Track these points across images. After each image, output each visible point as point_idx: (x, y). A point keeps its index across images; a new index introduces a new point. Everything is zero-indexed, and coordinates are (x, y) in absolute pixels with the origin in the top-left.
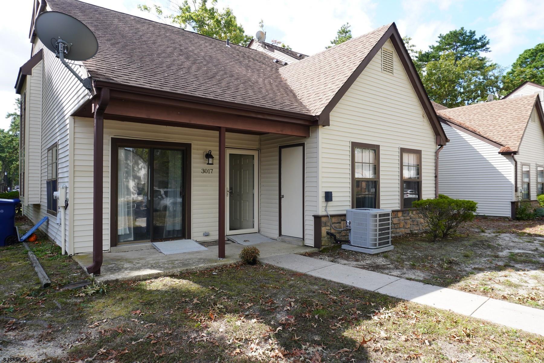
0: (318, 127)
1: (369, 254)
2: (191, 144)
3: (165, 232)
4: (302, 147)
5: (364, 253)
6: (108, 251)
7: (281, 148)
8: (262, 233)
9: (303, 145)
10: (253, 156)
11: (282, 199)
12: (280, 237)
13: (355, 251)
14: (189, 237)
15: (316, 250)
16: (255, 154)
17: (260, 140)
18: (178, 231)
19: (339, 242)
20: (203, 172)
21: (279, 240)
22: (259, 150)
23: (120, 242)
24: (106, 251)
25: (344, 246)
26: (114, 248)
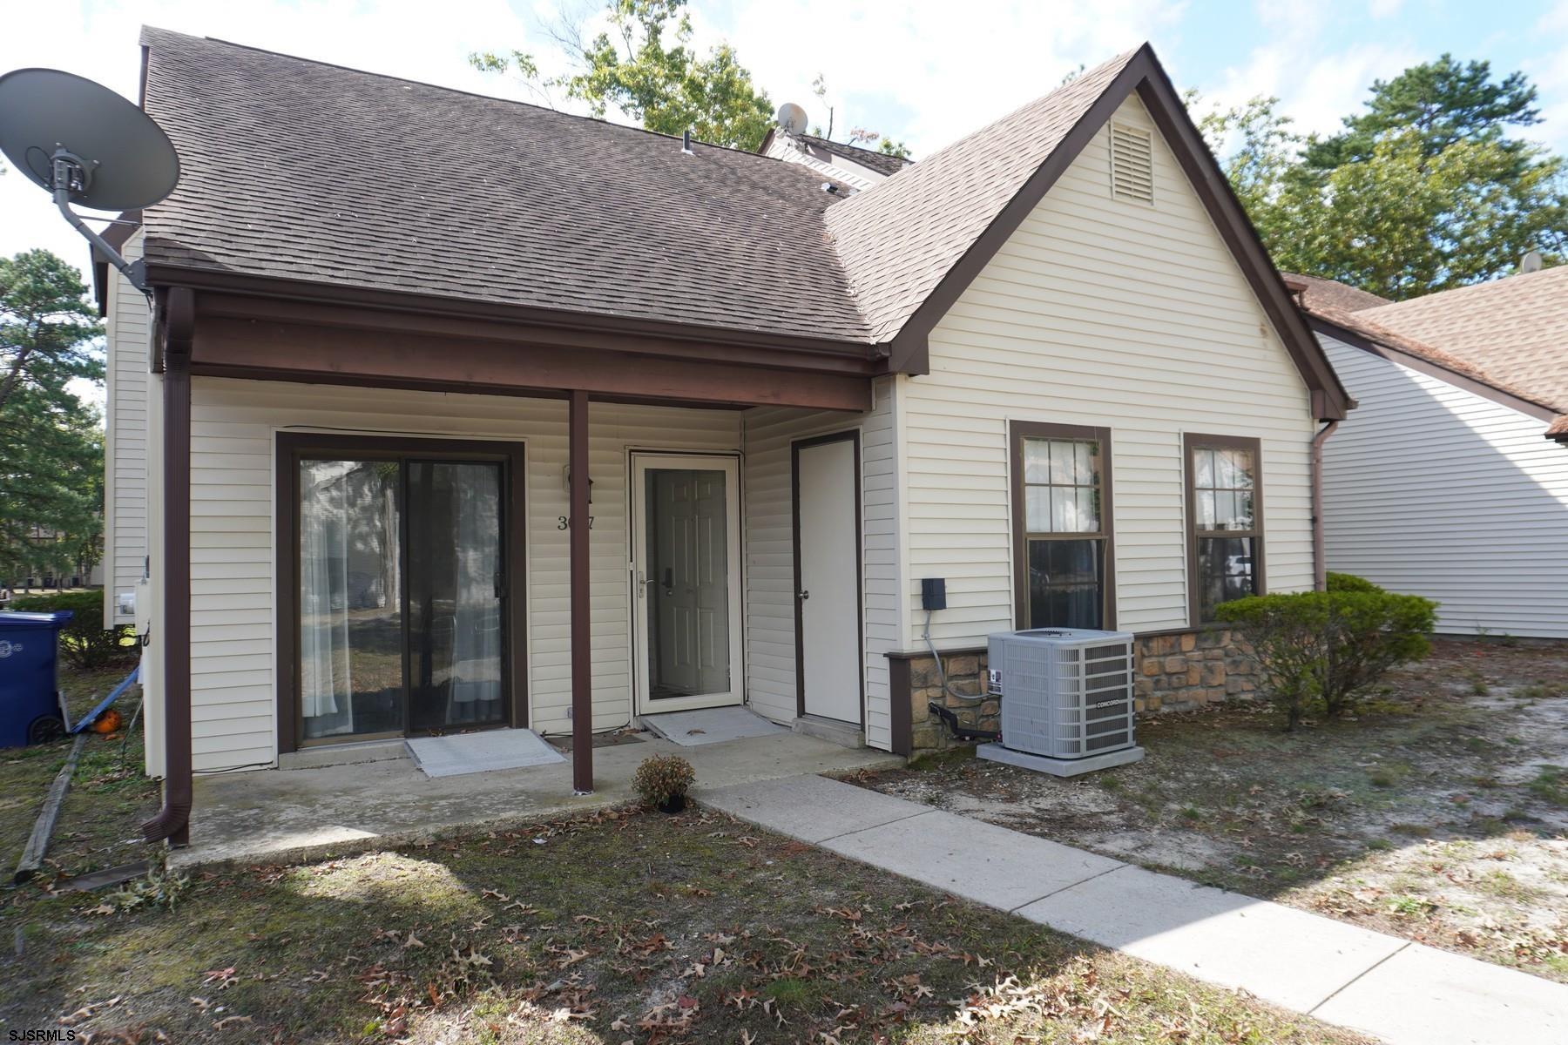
0: (895, 379)
1: (1056, 776)
2: (523, 443)
3: (449, 707)
4: (850, 444)
5: (1042, 774)
6: (270, 766)
7: (797, 446)
8: (755, 707)
9: (854, 435)
10: (724, 472)
11: (806, 604)
12: (801, 720)
13: (1014, 767)
14: (523, 723)
15: (895, 762)
16: (729, 466)
17: (744, 426)
18: (490, 702)
19: (967, 738)
20: (563, 526)
21: (797, 730)
22: (740, 455)
23: (312, 738)
24: (265, 767)
25: (985, 751)
26: (290, 756)
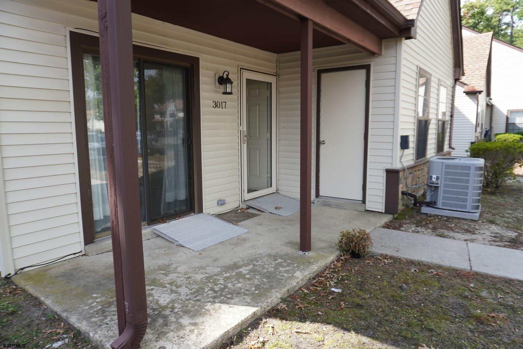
0: (401, 40)
1: (471, 220)
2: (199, 58)
4: (363, 72)
5: (463, 219)
6: (80, 254)
7: (320, 72)
9: (367, 68)
10: (271, 83)
11: (322, 147)
12: (317, 199)
13: (446, 217)
14: (201, 211)
15: (388, 218)
16: (272, 80)
17: (278, 62)
19: (418, 205)
20: (215, 107)
21: (318, 203)
22: (276, 75)
23: (97, 233)
24: (77, 255)
25: (425, 210)
26: (92, 247)
